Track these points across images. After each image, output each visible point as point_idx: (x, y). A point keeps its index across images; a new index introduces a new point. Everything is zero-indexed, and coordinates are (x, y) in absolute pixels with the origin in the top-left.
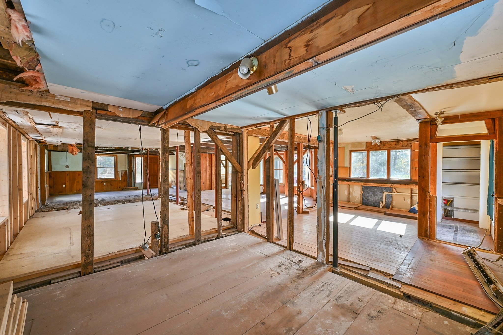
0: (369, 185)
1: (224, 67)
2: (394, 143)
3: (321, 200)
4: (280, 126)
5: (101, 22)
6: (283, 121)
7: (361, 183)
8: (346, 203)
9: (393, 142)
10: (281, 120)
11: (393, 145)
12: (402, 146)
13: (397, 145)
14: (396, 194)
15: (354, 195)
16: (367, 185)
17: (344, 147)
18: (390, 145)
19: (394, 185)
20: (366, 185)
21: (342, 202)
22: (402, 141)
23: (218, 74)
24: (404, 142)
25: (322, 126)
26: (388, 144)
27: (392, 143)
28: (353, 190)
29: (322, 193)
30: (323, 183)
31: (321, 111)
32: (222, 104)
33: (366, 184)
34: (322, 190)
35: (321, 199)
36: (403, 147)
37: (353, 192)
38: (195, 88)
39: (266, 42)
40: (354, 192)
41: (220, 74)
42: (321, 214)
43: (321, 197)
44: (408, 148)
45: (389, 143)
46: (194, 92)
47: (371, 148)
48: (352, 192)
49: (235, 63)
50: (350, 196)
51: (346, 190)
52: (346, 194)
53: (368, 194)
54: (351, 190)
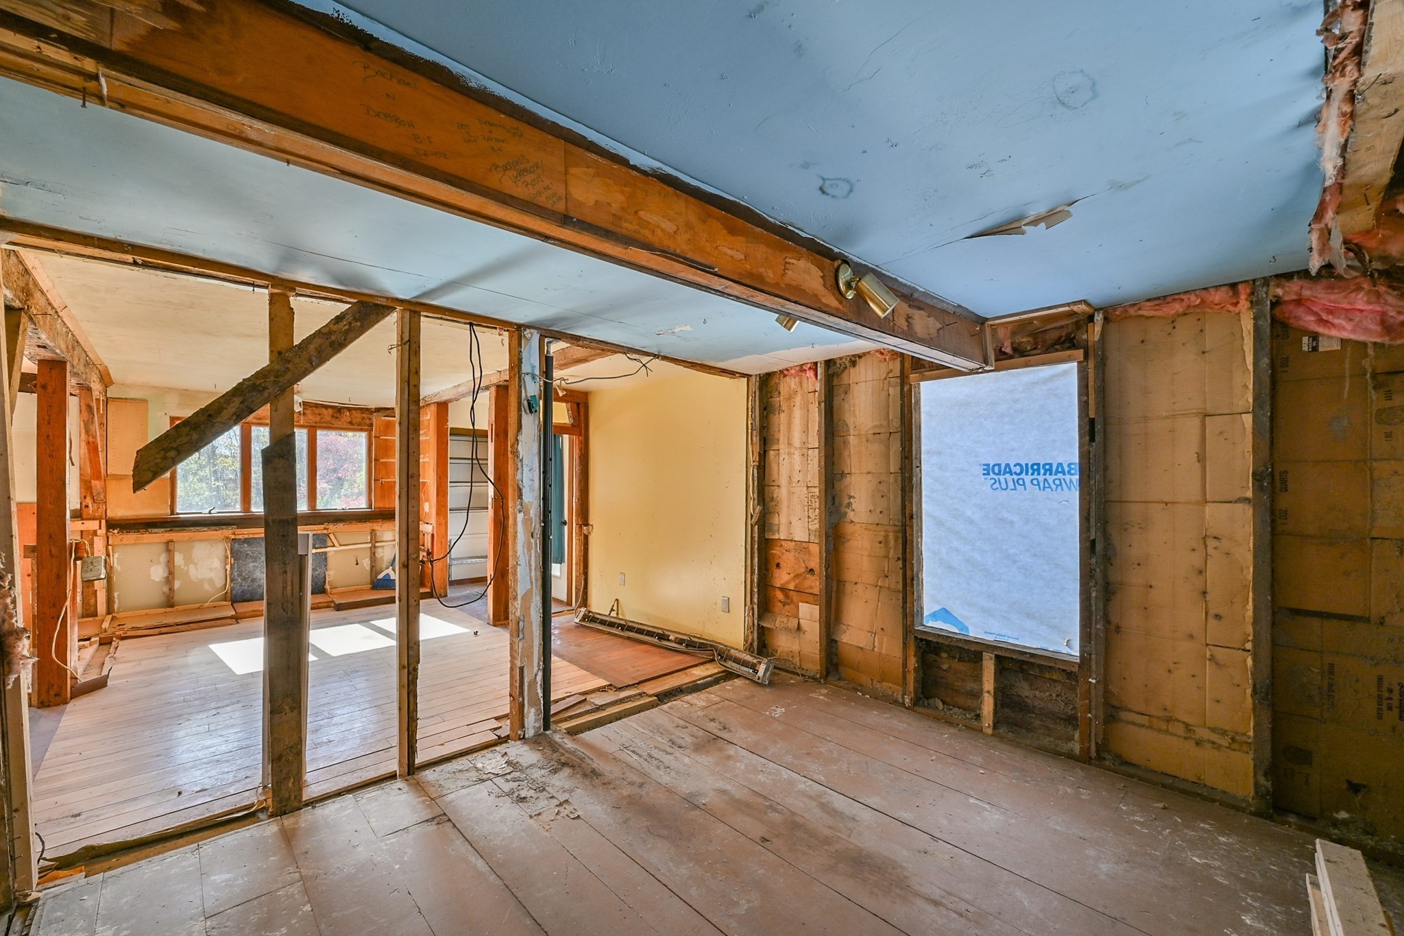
0: (256, 536)
2: (330, 411)
3: (530, 570)
7: (228, 532)
8: (163, 610)
9: (326, 407)
11: (328, 418)
12: (351, 423)
13: (337, 418)
14: (335, 551)
15: (193, 578)
16: (251, 536)
18: (320, 414)
19: (332, 527)
20: (246, 536)
21: (144, 612)
22: (349, 409)
23: (770, 219)
24: (353, 412)
25: (529, 371)
26: (314, 414)
27: (324, 411)
28: (188, 560)
29: (533, 551)
30: (533, 525)
31: (532, 331)
33: (245, 531)
34: (532, 541)
35: (530, 566)
36: (353, 426)
37: (192, 567)
40: (195, 564)
41: (775, 224)
42: (530, 608)
43: (530, 563)
44: (361, 430)
45: (317, 411)
47: (260, 419)
48: (186, 565)
50: (177, 584)
51: (160, 563)
52: (157, 580)
53: (251, 565)
54: (179, 559)
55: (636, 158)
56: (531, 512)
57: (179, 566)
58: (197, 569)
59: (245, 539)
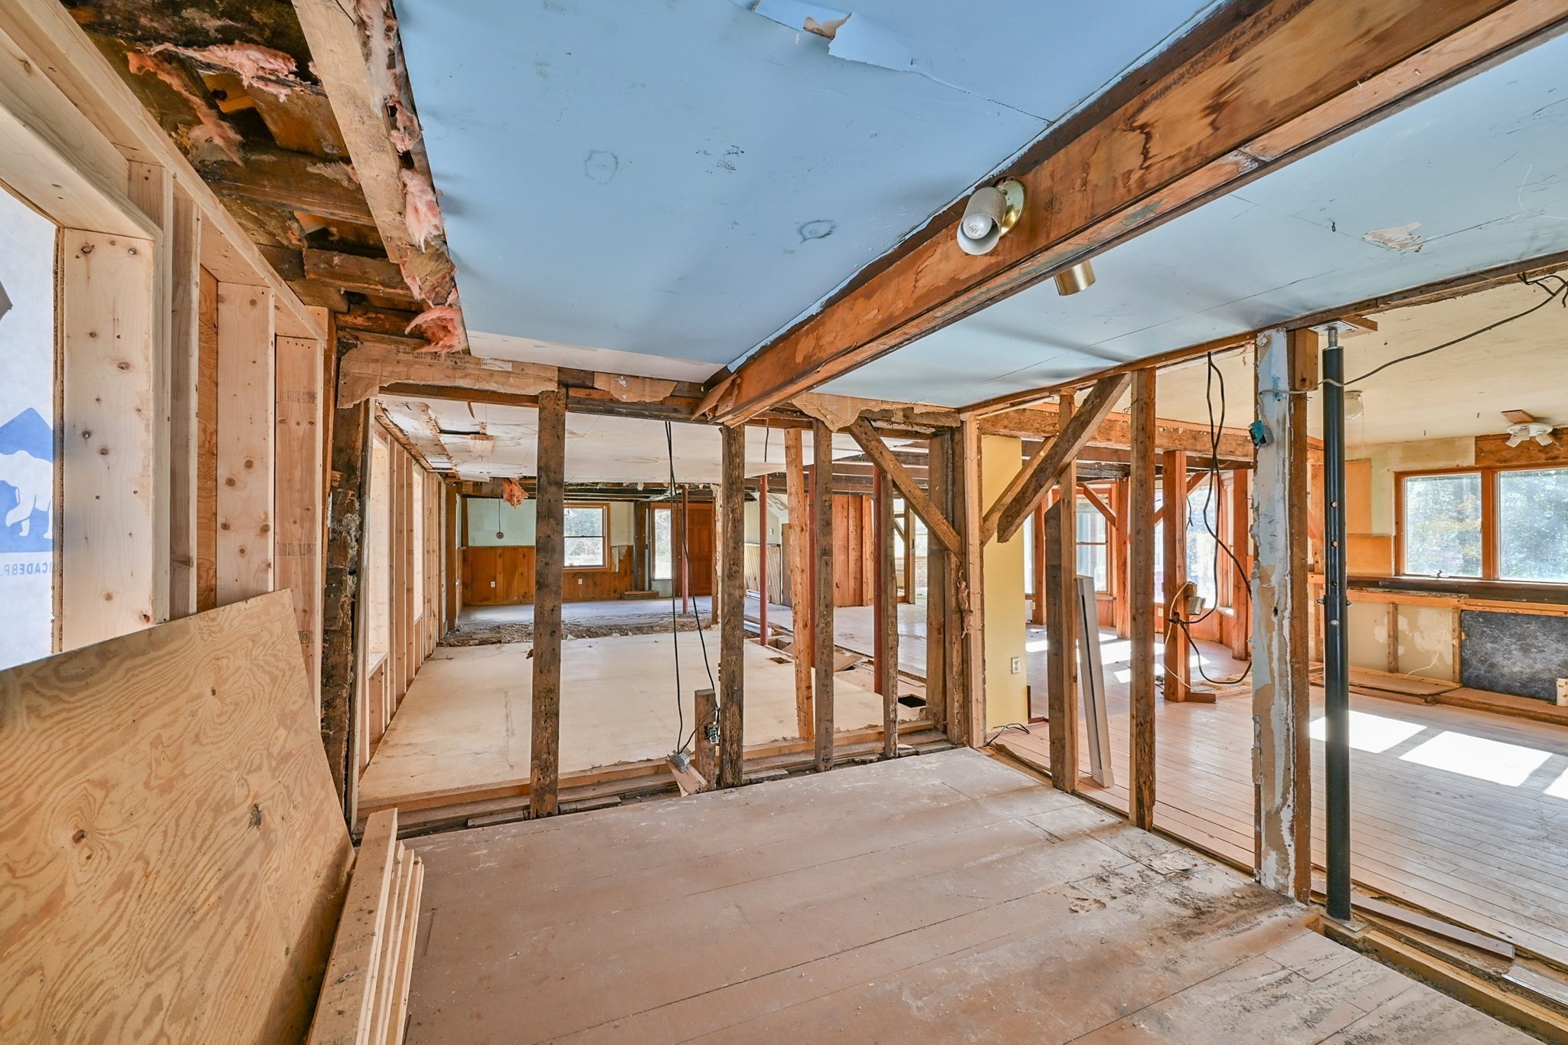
0: (1494, 610)
1: (911, 227)
3: (1271, 659)
4: (1096, 398)
5: (586, 161)
6: (1109, 378)
7: (1453, 600)
8: (1382, 673)
10: (1100, 377)
15: (1418, 647)
16: (1488, 609)
17: (1368, 460)
20: (1480, 609)
21: (1364, 670)
23: (889, 252)
25: (1270, 387)
28: (1413, 625)
29: (1275, 634)
30: (1276, 597)
31: (1267, 332)
32: (902, 343)
33: (1480, 602)
34: (1275, 619)
35: (1270, 653)
37: (1417, 634)
38: (819, 303)
39: (1055, 126)
40: (1421, 632)
41: (895, 250)
42: (1269, 710)
43: (1269, 647)
46: (818, 314)
47: (1505, 461)
48: (1411, 631)
49: (945, 209)
50: (1401, 650)
51: (1383, 624)
52: (1381, 641)
53: (1489, 645)
54: (1403, 623)
55: (814, 309)
56: (1273, 579)
57: (1404, 632)
58: (1423, 637)
59: (1480, 612)
